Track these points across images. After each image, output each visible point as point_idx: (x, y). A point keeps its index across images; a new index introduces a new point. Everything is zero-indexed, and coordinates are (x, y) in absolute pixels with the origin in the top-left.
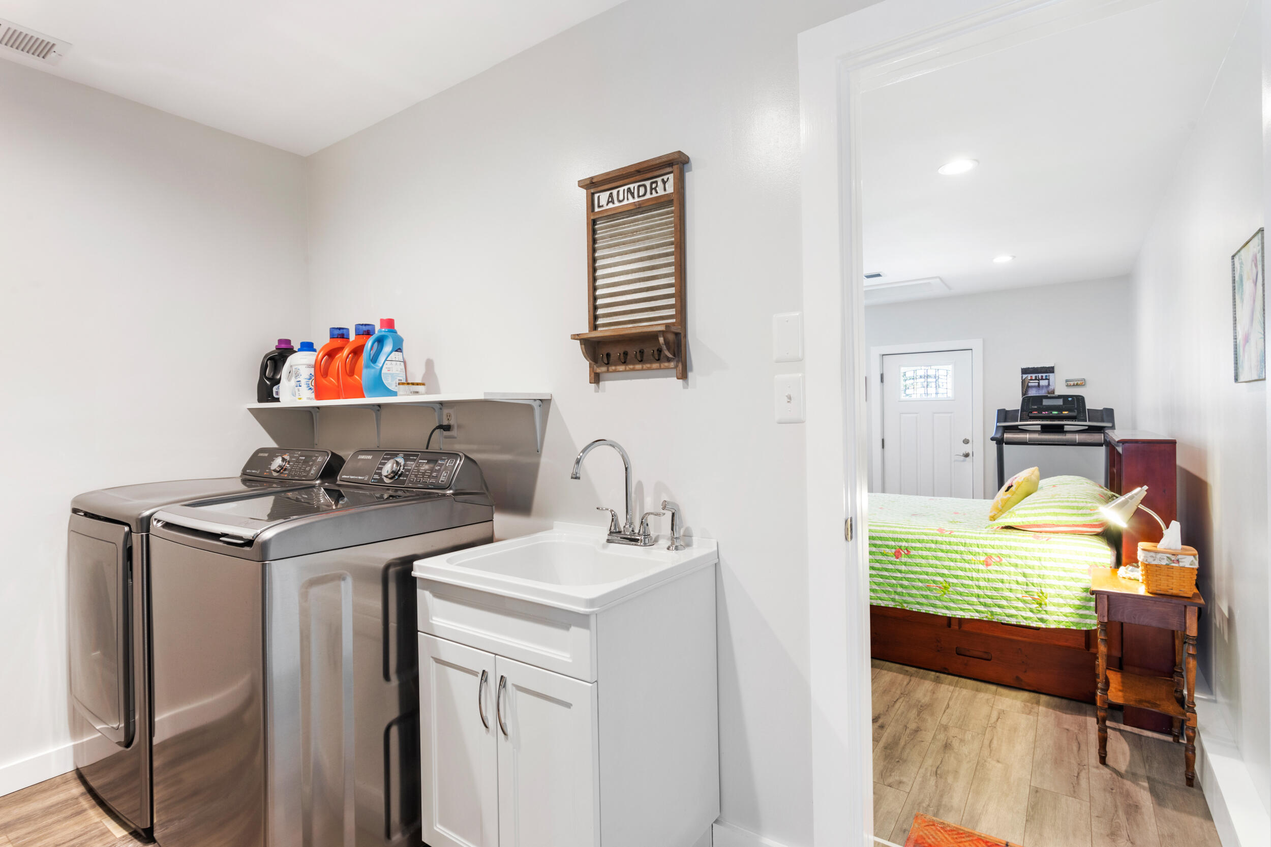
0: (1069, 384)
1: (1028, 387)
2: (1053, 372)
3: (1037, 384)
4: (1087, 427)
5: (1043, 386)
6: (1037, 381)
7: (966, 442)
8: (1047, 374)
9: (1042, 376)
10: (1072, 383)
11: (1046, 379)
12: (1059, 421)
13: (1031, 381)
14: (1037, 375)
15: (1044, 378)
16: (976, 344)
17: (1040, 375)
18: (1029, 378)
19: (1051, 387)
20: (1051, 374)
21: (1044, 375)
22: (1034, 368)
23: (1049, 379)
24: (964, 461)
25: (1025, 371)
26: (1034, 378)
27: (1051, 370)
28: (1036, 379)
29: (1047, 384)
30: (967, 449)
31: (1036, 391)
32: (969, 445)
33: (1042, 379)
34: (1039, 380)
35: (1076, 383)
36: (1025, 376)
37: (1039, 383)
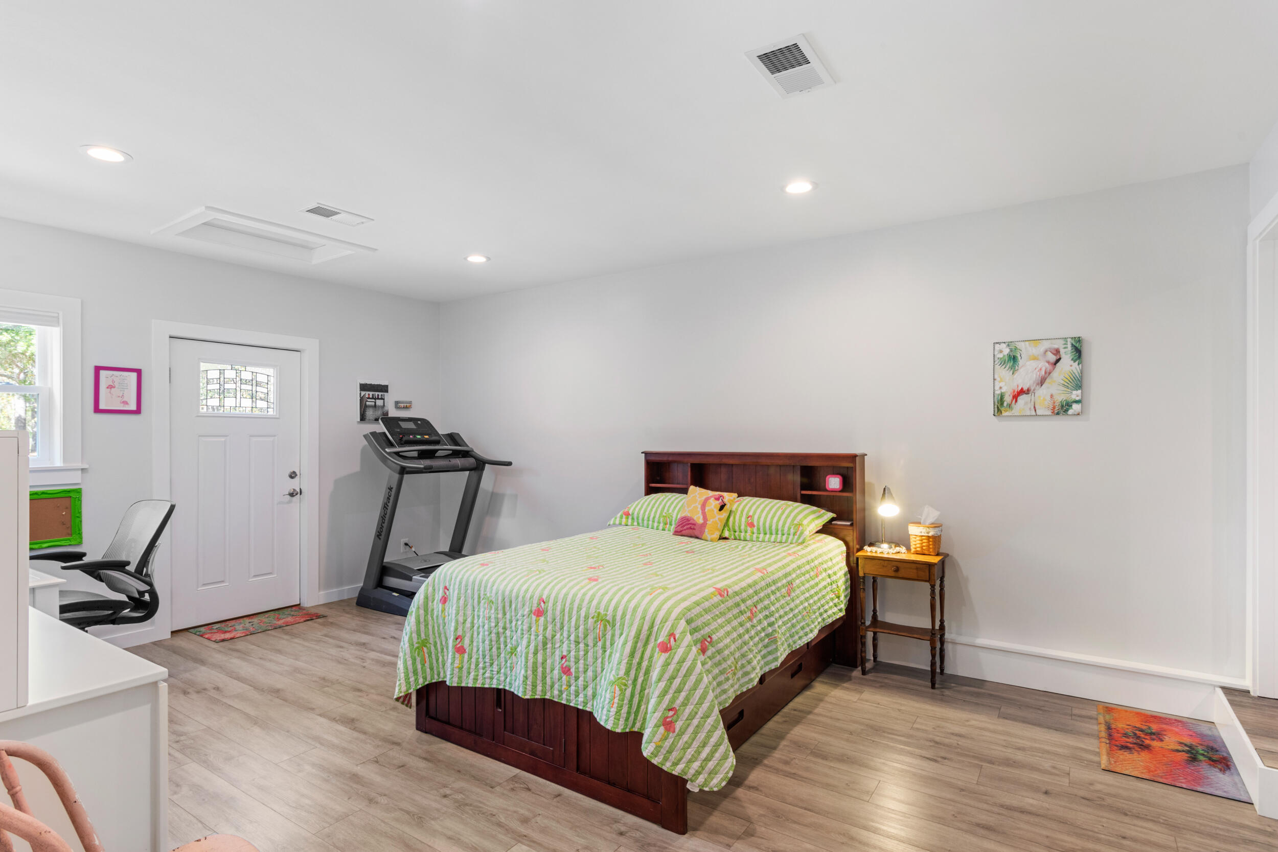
0: (397, 405)
1: (366, 406)
2: (387, 391)
3: (373, 404)
4: (451, 452)
5: (379, 406)
6: (374, 400)
7: (293, 475)
8: (382, 393)
9: (378, 395)
10: (402, 405)
11: (382, 399)
12: (423, 445)
13: (369, 400)
14: (374, 393)
15: (380, 397)
16: (310, 346)
17: (377, 393)
18: (367, 396)
19: (386, 408)
20: (385, 393)
21: (380, 394)
22: (371, 384)
23: (384, 399)
24: (290, 502)
25: (364, 387)
26: (371, 397)
27: (384, 389)
28: (373, 398)
29: (382, 404)
30: (295, 484)
31: (373, 412)
32: (297, 479)
33: (378, 399)
34: (375, 399)
35: (405, 405)
36: (363, 393)
37: (375, 402)
